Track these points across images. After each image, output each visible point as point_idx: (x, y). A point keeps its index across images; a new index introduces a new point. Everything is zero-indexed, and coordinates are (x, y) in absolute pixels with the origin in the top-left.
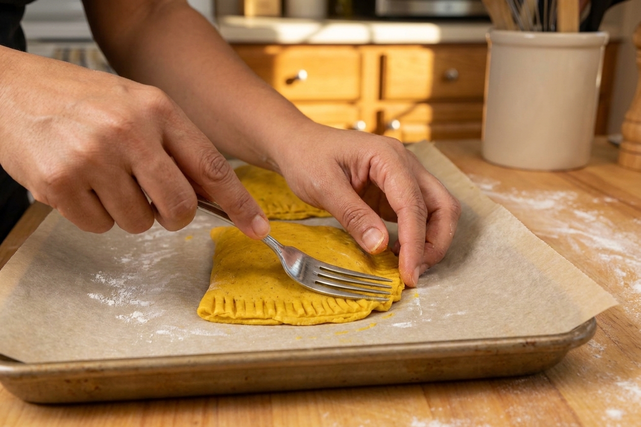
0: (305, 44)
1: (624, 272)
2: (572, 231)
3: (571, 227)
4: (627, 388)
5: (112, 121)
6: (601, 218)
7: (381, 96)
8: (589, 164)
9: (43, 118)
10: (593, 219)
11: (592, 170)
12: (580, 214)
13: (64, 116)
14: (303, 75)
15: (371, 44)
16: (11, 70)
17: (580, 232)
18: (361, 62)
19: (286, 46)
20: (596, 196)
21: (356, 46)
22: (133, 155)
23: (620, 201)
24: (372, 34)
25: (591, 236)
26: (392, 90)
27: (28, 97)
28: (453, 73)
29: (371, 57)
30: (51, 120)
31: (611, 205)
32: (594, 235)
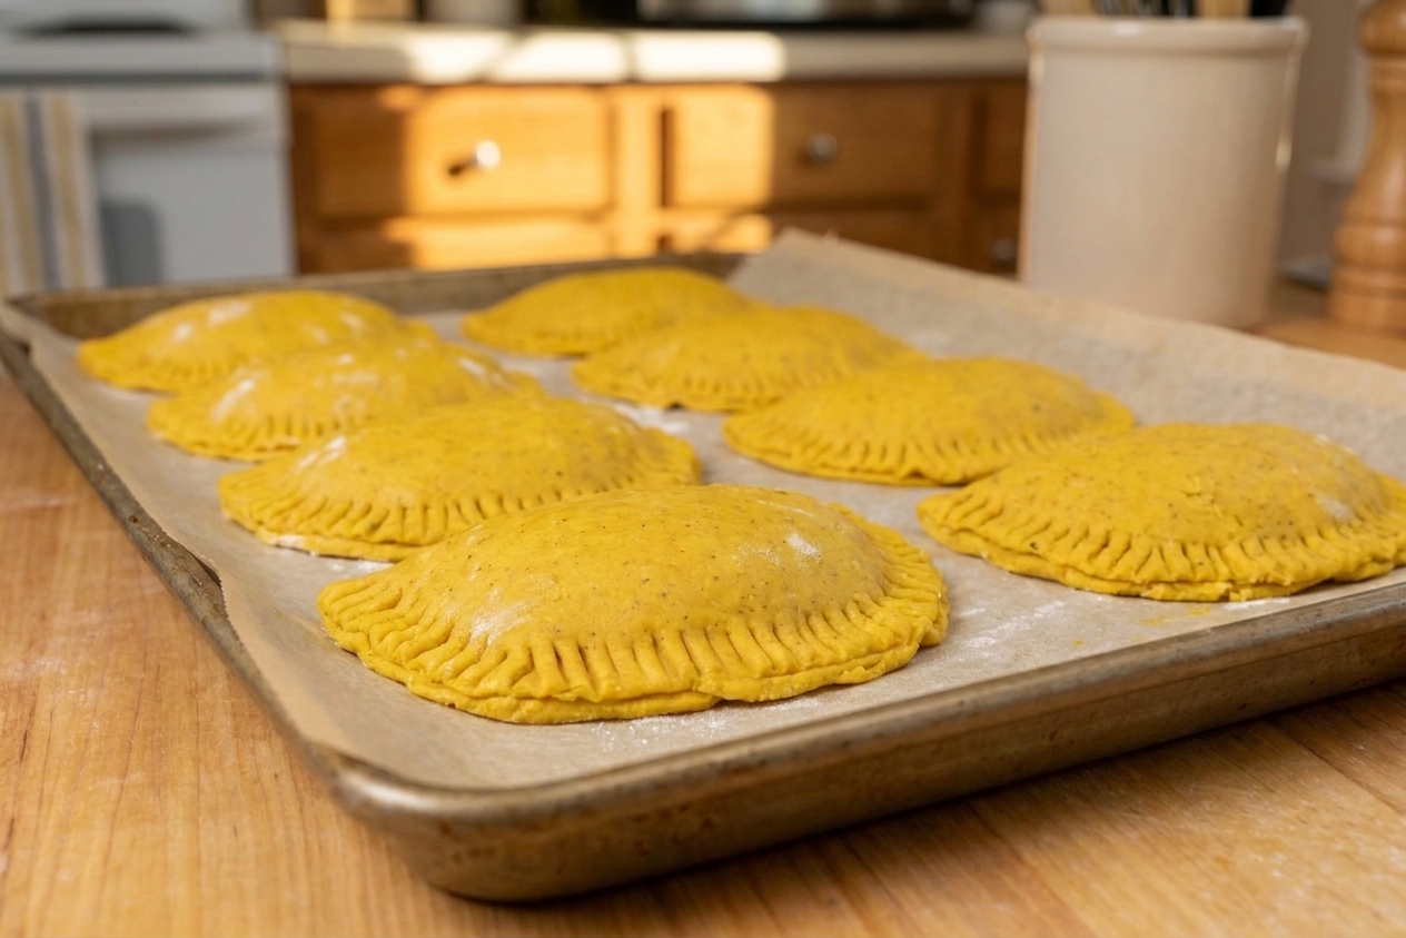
0: (480, 83)
7: (666, 196)
14: (488, 154)
15: (633, 82)
18: (612, 127)
19: (433, 89)
21: (596, 87)
24: (631, 58)
26: (690, 185)
28: (822, 143)
29: (637, 113)
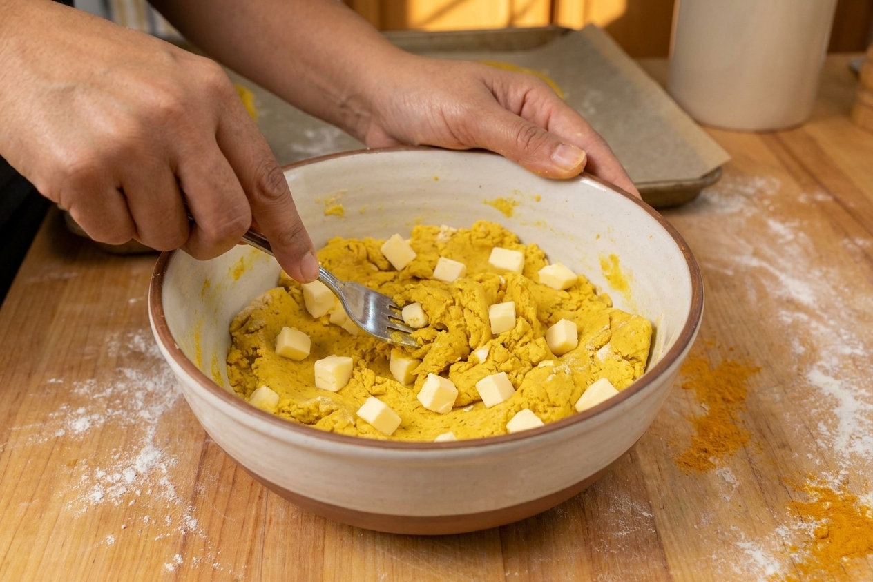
1: (804, 346)
2: (755, 263)
3: (756, 254)
4: (749, 552)
5: (159, 98)
6: (802, 234)
8: (812, 118)
9: (62, 85)
10: (790, 237)
11: (814, 130)
12: (776, 226)
13: (92, 85)
16: (16, 15)
17: (765, 265)
20: (804, 187)
22: (184, 148)
23: (837, 200)
25: (777, 273)
27: (41, 54)
30: (73, 89)
31: (822, 207)
32: (783, 270)
